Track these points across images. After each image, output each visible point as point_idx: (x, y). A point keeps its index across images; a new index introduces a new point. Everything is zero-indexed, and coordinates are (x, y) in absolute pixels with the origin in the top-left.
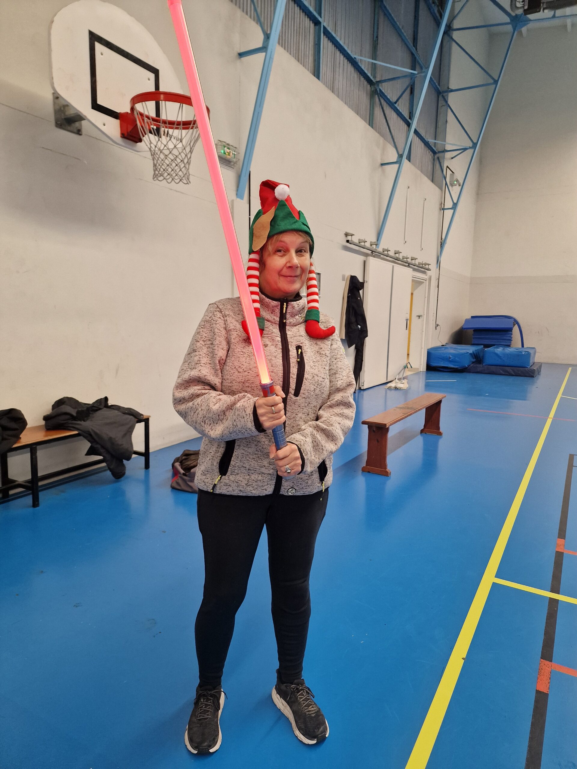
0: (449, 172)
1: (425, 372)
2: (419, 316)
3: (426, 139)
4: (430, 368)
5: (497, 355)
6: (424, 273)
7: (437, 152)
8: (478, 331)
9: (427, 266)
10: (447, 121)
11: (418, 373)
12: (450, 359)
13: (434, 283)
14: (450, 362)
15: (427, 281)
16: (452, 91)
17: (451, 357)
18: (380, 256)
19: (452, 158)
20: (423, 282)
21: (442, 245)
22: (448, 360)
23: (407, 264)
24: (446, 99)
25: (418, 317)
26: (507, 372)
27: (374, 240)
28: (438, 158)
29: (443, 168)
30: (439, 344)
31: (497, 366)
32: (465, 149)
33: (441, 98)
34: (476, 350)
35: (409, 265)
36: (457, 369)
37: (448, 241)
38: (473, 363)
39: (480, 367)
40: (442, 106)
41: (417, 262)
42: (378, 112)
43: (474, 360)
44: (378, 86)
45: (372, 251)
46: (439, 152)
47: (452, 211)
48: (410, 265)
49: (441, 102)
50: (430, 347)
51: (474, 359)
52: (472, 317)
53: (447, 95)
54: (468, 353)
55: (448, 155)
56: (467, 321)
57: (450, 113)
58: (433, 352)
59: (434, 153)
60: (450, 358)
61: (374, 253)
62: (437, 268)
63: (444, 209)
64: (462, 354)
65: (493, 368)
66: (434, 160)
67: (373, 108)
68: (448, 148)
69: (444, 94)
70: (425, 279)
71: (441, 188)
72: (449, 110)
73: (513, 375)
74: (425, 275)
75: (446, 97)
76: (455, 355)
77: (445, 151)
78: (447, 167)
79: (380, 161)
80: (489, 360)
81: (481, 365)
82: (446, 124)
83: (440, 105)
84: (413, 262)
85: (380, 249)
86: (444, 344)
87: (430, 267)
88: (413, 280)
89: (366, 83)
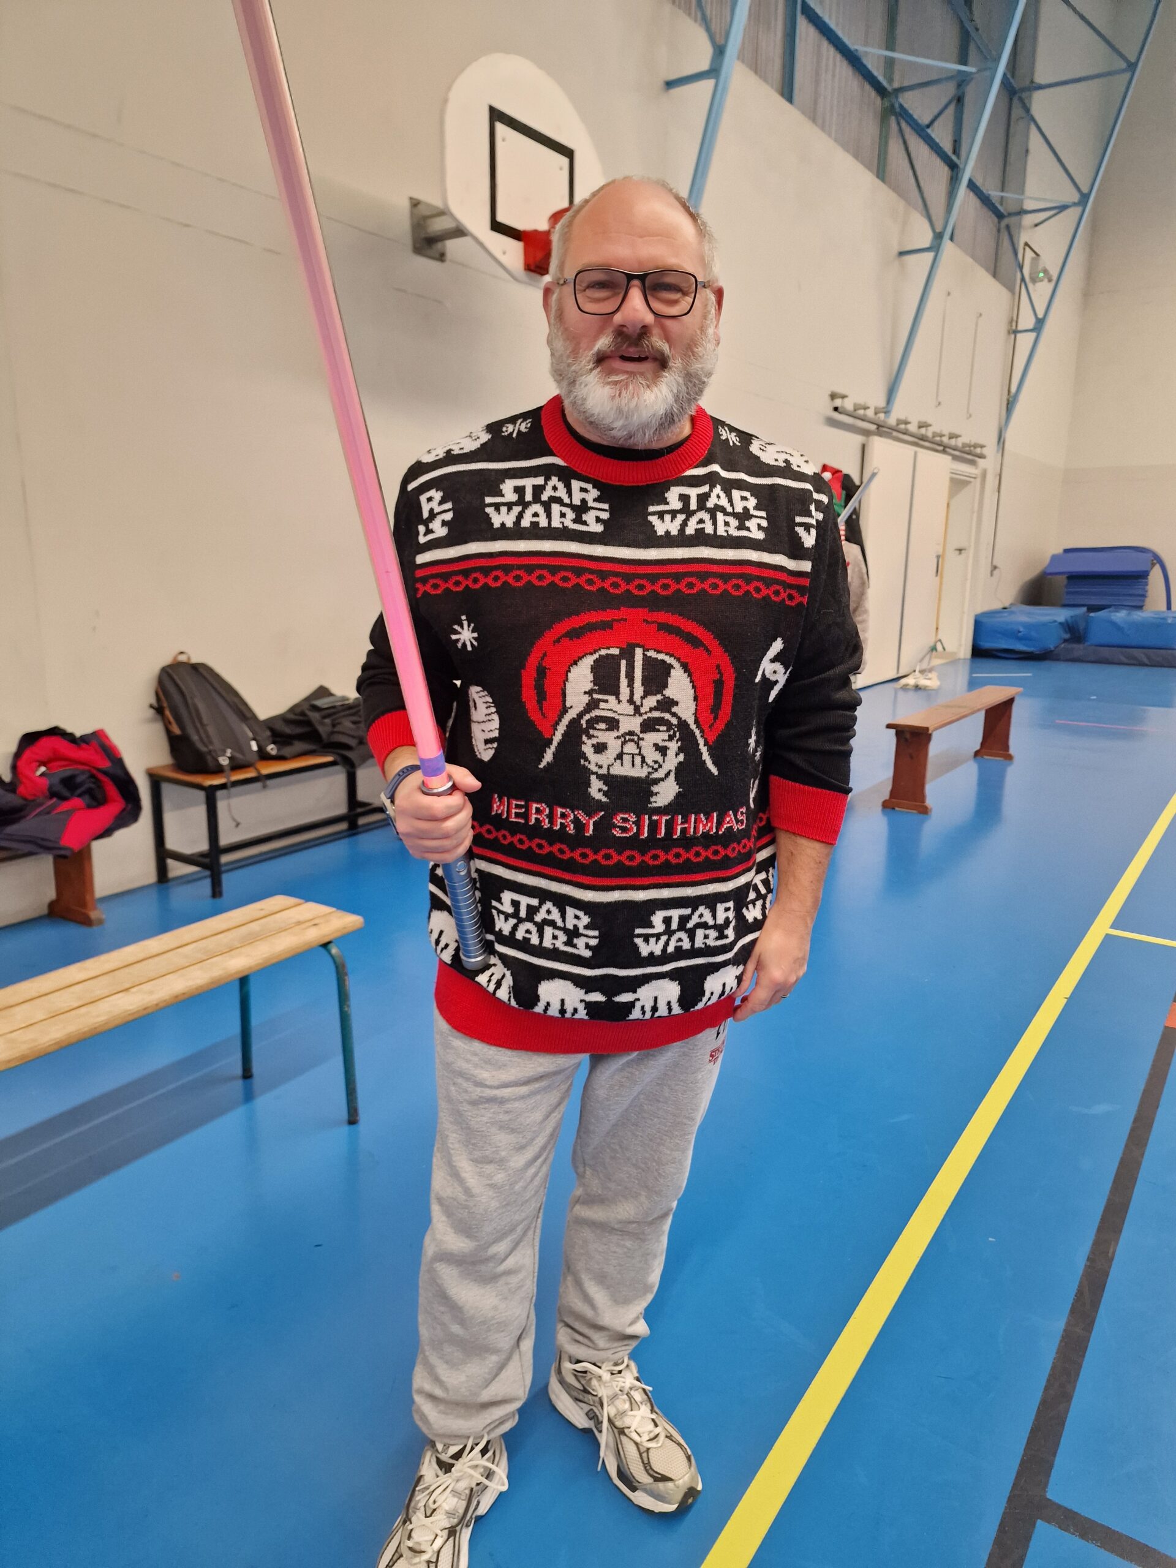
0: (1029, 254)
2: (960, 550)
3: (984, 191)
4: (979, 652)
5: (1114, 624)
7: (1005, 214)
8: (1075, 578)
9: (978, 450)
10: (1027, 151)
11: (954, 662)
12: (1020, 634)
13: (991, 482)
14: (1020, 639)
15: (979, 480)
16: (1040, 87)
17: (1021, 629)
18: (891, 433)
19: (1036, 225)
20: (970, 482)
21: (1010, 405)
22: (1015, 635)
23: (941, 448)
24: (1028, 105)
25: (958, 552)
26: (1135, 658)
27: (882, 403)
28: (1008, 227)
29: (1016, 246)
30: (997, 605)
31: (1114, 646)
32: (1063, 208)
33: (1015, 101)
34: (1072, 617)
35: (944, 449)
36: (1032, 653)
37: (1022, 397)
38: (1065, 641)
39: (1078, 649)
40: (1018, 120)
41: (959, 442)
42: (895, 148)
43: (1067, 636)
44: (897, 97)
45: (879, 426)
46: (1010, 215)
47: (1033, 335)
48: (948, 450)
49: (1017, 111)
50: (979, 610)
51: (1066, 632)
52: (1066, 551)
53: (1030, 97)
54: (1055, 621)
55: (1028, 220)
56: (1054, 558)
57: (1034, 134)
58: (984, 620)
59: (1000, 216)
60: (1019, 632)
61: (881, 430)
62: (998, 451)
63: (1016, 332)
64: (1044, 624)
65: (1106, 652)
66: (999, 231)
67: (886, 143)
70: (974, 476)
71: (1011, 289)
72: (1033, 128)
73: (1147, 665)
74: (974, 467)
75: (1026, 101)
76: (1028, 626)
77: (1022, 212)
78: (1026, 244)
80: (1097, 635)
81: (1081, 646)
82: (1026, 156)
83: (1014, 116)
84: (953, 442)
85: (892, 421)
86: (1007, 605)
87: (985, 451)
88: (952, 480)
89: (873, 93)
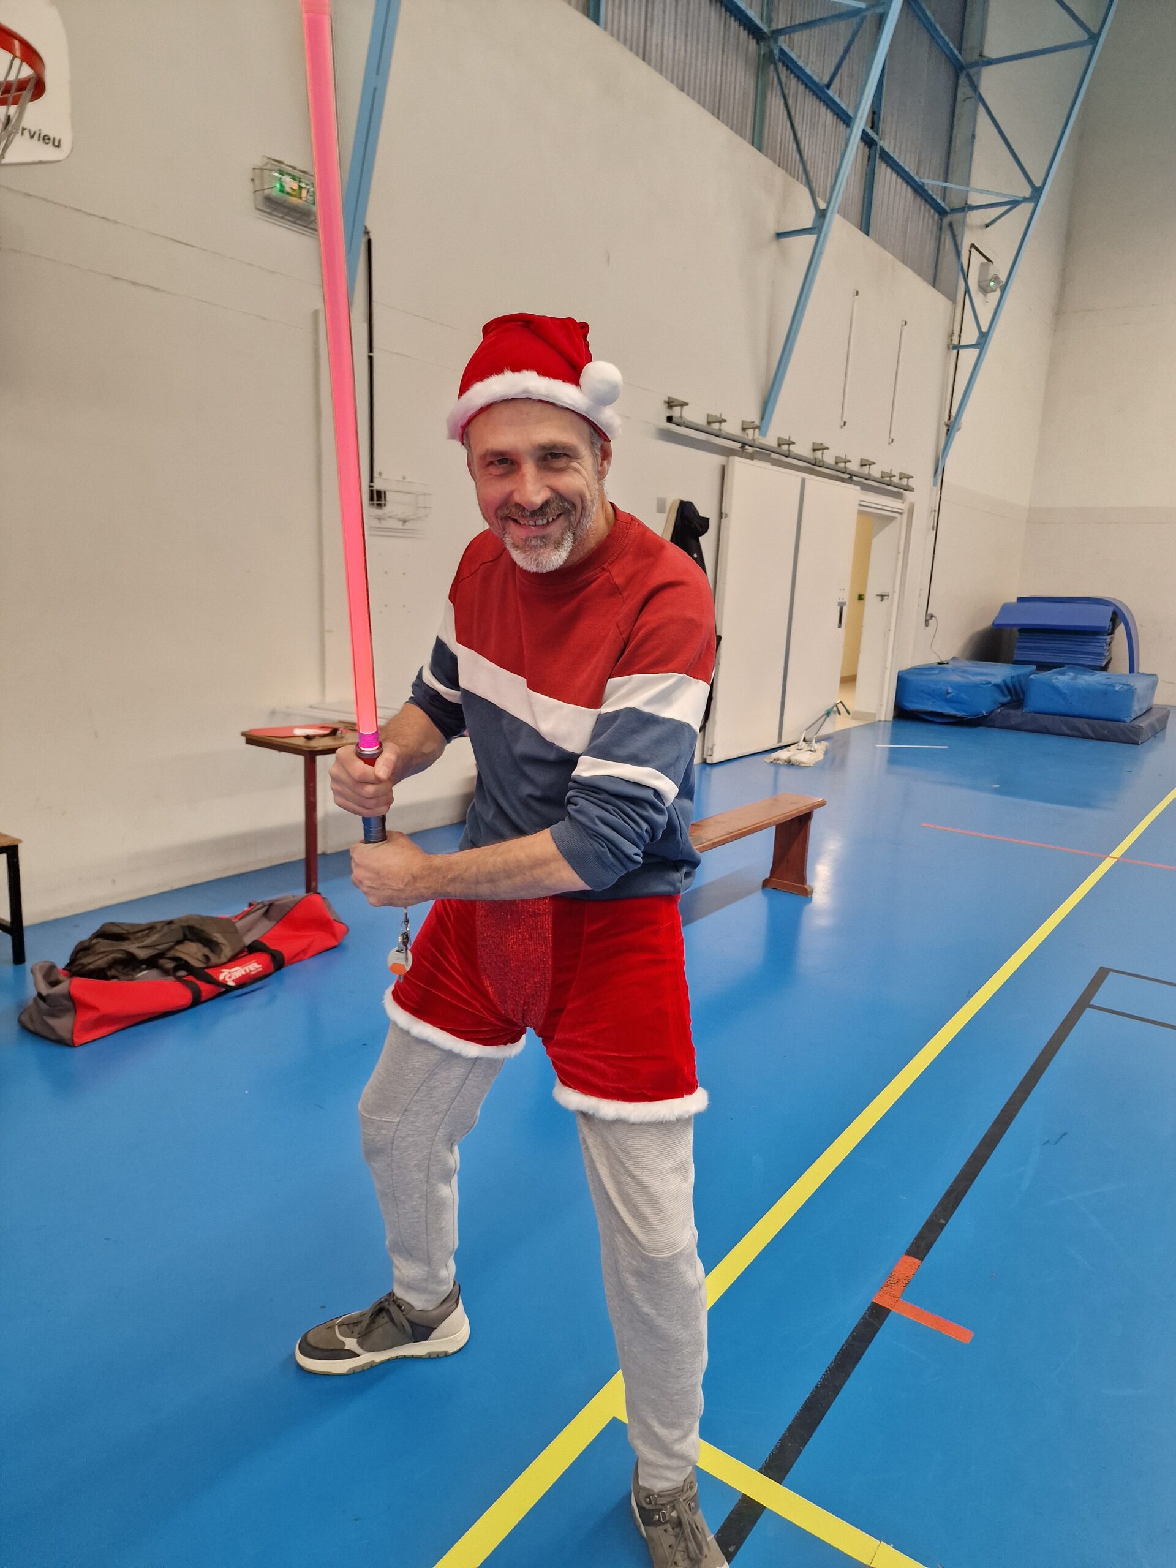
0: (976, 259)
1: (890, 725)
2: (882, 596)
3: (916, 178)
5: (1055, 689)
6: (898, 496)
7: (947, 209)
8: (1030, 632)
9: (904, 482)
10: (973, 136)
11: (873, 726)
12: (948, 696)
13: (922, 520)
14: (949, 701)
15: (905, 516)
16: (990, 62)
17: (950, 690)
18: (770, 454)
19: (987, 226)
20: (894, 518)
21: (951, 427)
22: (944, 697)
23: (846, 476)
24: (976, 83)
25: (880, 598)
26: (1079, 730)
27: (753, 417)
28: (951, 225)
29: (959, 247)
30: (933, 660)
31: (1055, 714)
32: (1014, 203)
33: (963, 80)
35: (850, 478)
36: (961, 718)
38: (1003, 705)
39: (1016, 716)
40: (964, 101)
41: (875, 471)
42: (775, 103)
43: (1007, 699)
44: (776, 41)
45: (743, 445)
46: (953, 211)
47: (975, 352)
48: (855, 478)
49: (964, 90)
50: (908, 664)
51: (1005, 695)
52: (1020, 600)
53: (979, 74)
54: (989, 683)
55: (975, 218)
56: (1006, 608)
57: (982, 117)
58: (911, 677)
59: (942, 212)
60: (948, 693)
61: (746, 449)
62: (935, 484)
63: (958, 347)
64: (977, 686)
66: (940, 229)
67: (764, 98)
68: (975, 199)
69: (972, 71)
70: (900, 511)
71: (953, 299)
72: (981, 109)
73: (1092, 738)
74: (901, 501)
75: (974, 78)
76: (959, 687)
77: (967, 208)
78: (973, 246)
79: (772, 228)
80: (1036, 701)
81: (1019, 712)
82: (973, 142)
83: (960, 96)
84: (865, 470)
85: (770, 441)
86: (943, 659)
87: (912, 483)
88: (860, 512)
89: (743, 34)
